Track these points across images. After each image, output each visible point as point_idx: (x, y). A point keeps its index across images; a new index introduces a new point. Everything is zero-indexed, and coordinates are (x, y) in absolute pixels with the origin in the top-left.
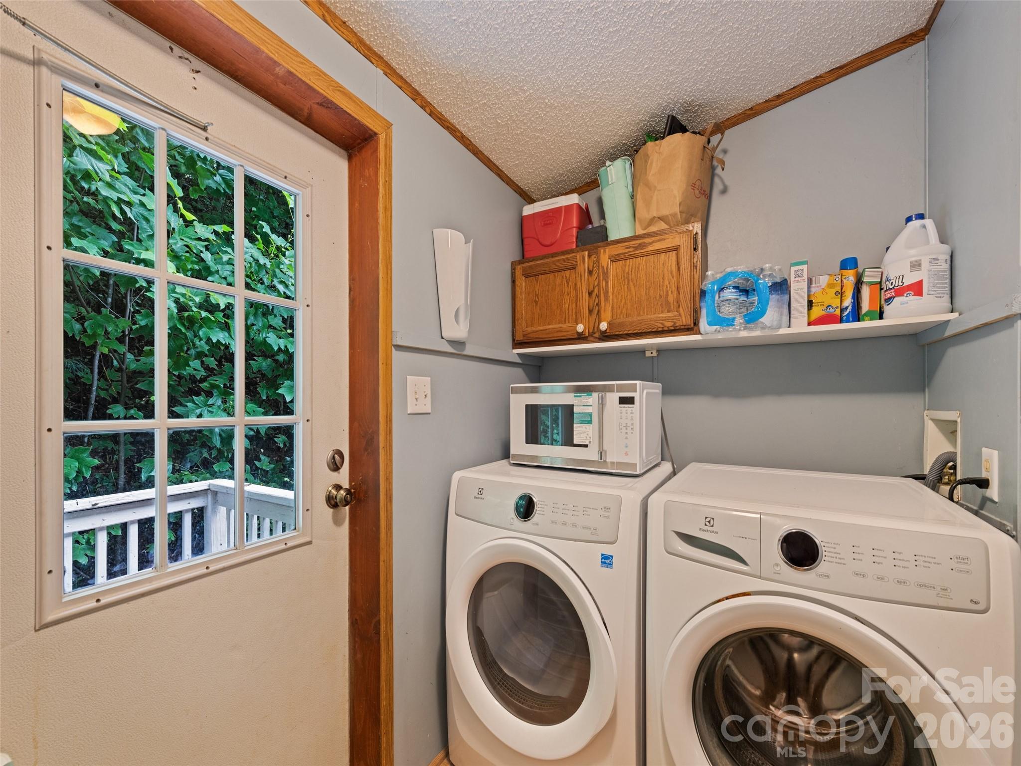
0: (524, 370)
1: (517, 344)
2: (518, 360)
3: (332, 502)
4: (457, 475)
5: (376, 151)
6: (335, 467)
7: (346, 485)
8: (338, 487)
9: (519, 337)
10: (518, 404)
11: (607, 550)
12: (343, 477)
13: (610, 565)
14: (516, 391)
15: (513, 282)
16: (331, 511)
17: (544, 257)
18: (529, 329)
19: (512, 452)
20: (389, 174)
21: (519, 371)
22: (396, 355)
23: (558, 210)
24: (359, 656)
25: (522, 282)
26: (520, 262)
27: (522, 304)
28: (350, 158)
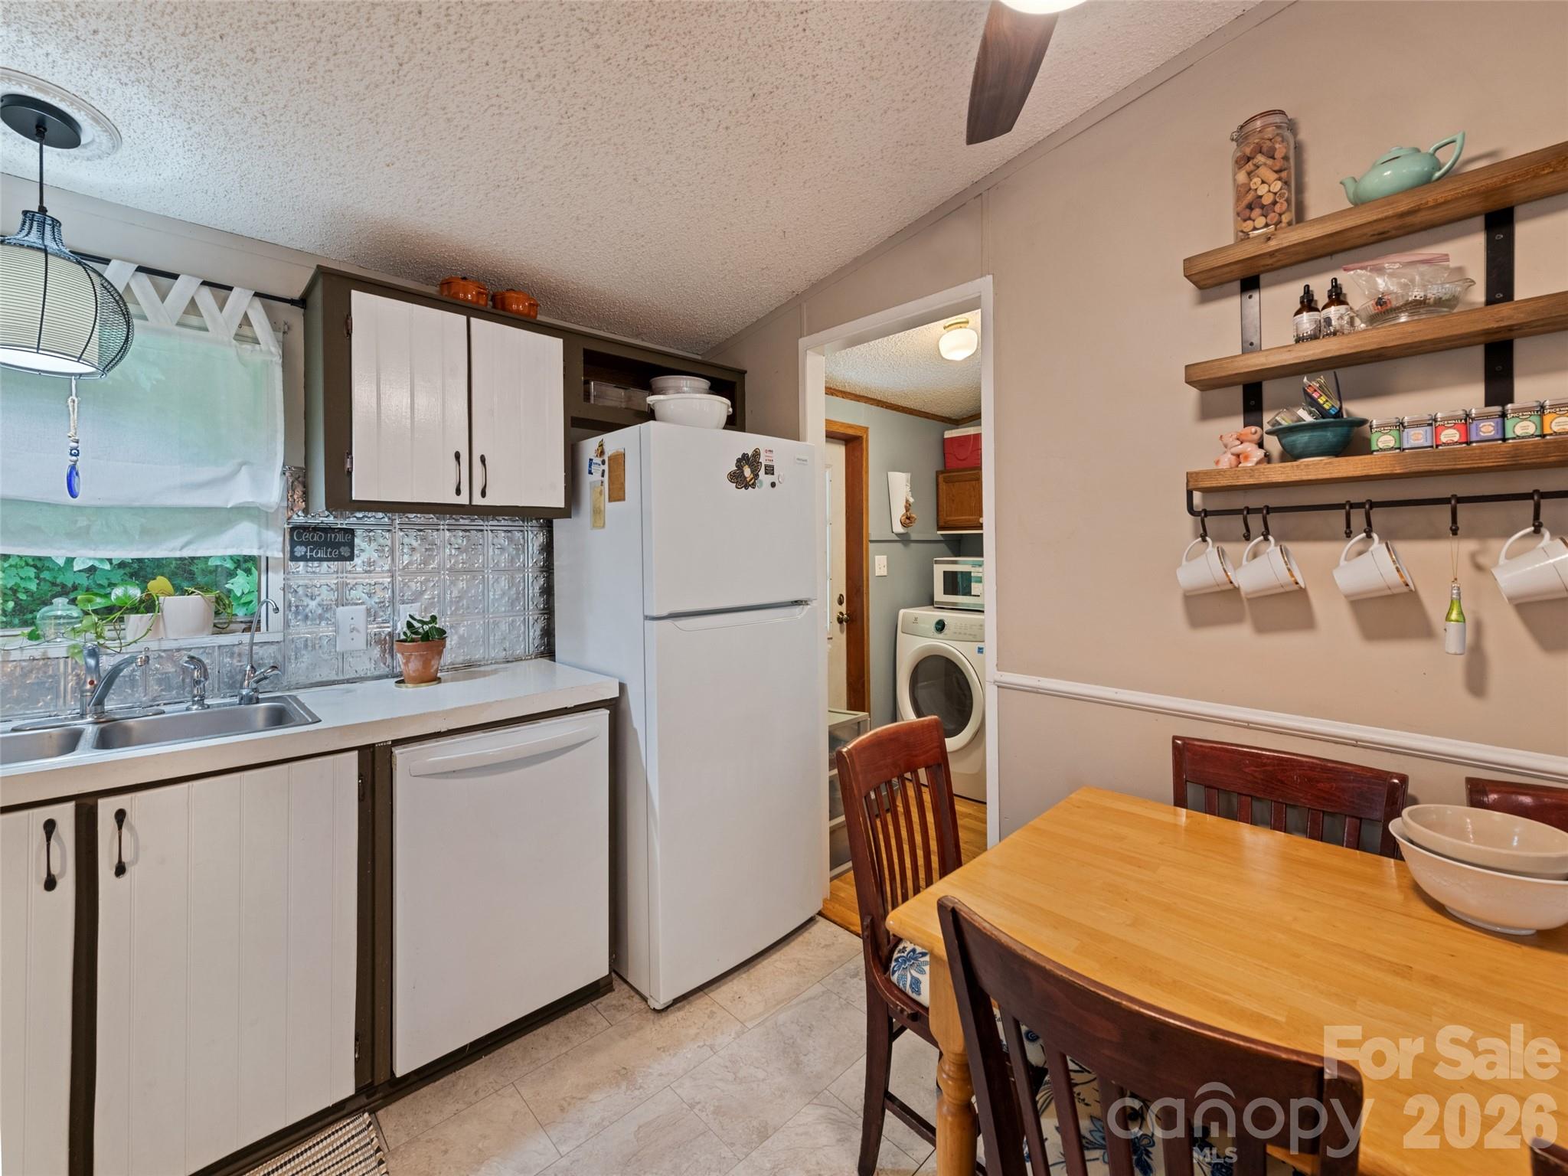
0: (948, 546)
1: (940, 528)
2: (942, 539)
3: (840, 621)
4: (902, 612)
5: (862, 443)
6: (841, 603)
7: (844, 612)
8: (841, 613)
9: (942, 524)
10: (939, 571)
11: (980, 645)
12: (843, 608)
13: (982, 652)
14: (937, 562)
15: (937, 485)
16: (839, 625)
17: (958, 470)
18: (948, 518)
19: (935, 600)
20: (867, 454)
21: (943, 547)
22: (871, 546)
23: (968, 437)
24: (852, 701)
25: (943, 486)
26: (942, 472)
27: (943, 500)
28: (846, 445)
